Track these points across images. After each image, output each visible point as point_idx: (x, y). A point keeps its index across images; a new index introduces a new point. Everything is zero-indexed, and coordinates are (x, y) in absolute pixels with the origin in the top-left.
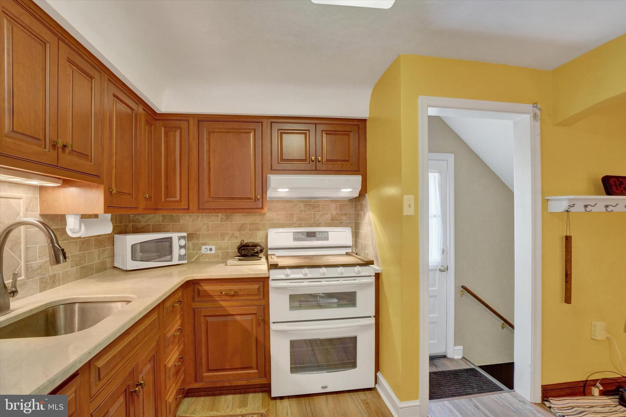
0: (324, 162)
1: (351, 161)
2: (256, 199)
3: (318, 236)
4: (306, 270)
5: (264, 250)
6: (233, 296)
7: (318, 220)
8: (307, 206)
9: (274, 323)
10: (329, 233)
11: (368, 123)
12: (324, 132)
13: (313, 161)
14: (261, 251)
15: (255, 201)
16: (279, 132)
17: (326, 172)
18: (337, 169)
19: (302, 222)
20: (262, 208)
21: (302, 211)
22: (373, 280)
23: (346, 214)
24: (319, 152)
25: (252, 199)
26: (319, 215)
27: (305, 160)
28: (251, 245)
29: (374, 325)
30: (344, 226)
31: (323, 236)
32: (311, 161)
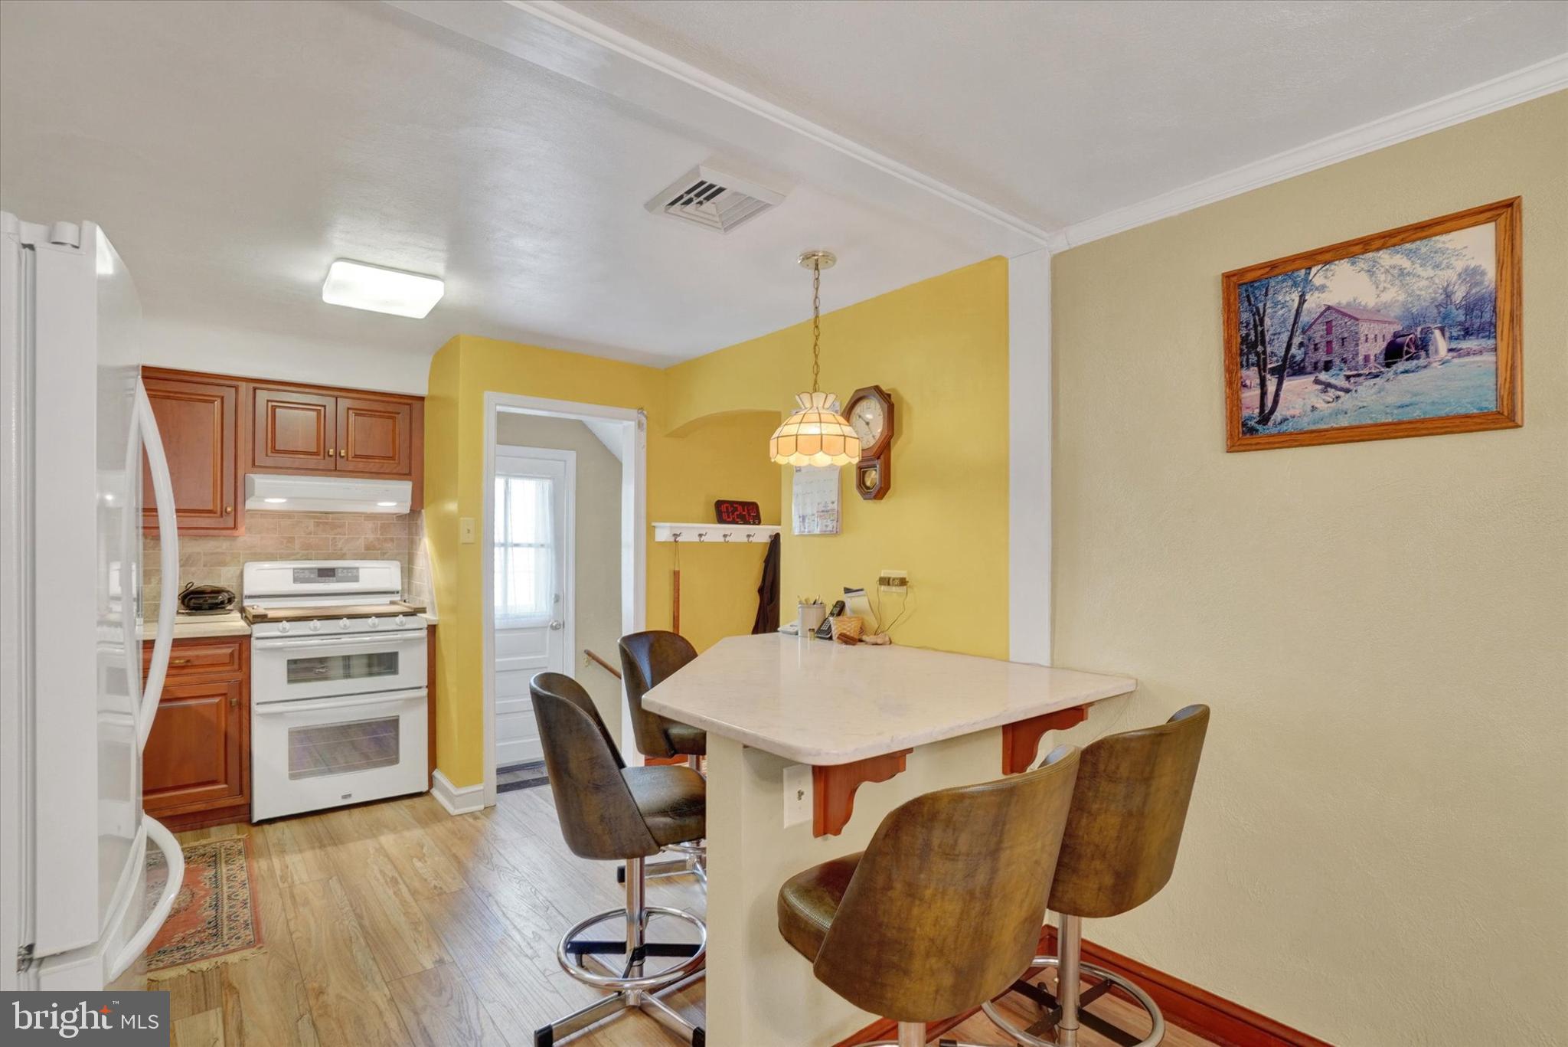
0: (350, 459)
1: (397, 458)
2: (224, 513)
3: (339, 574)
4: (316, 623)
5: (236, 600)
6: (183, 667)
7: (341, 549)
8: (321, 525)
9: (258, 704)
10: (361, 571)
11: (426, 403)
12: (351, 412)
13: (331, 456)
14: (230, 601)
15: (221, 515)
16: (270, 404)
17: (355, 474)
18: (373, 470)
19: (310, 551)
20: (235, 527)
21: (310, 533)
22: (424, 633)
23: (392, 540)
24: (341, 442)
25: (215, 513)
26: (343, 540)
27: (316, 454)
28: (209, 590)
29: (427, 698)
30: (388, 559)
31: (350, 574)
32: (326, 454)
